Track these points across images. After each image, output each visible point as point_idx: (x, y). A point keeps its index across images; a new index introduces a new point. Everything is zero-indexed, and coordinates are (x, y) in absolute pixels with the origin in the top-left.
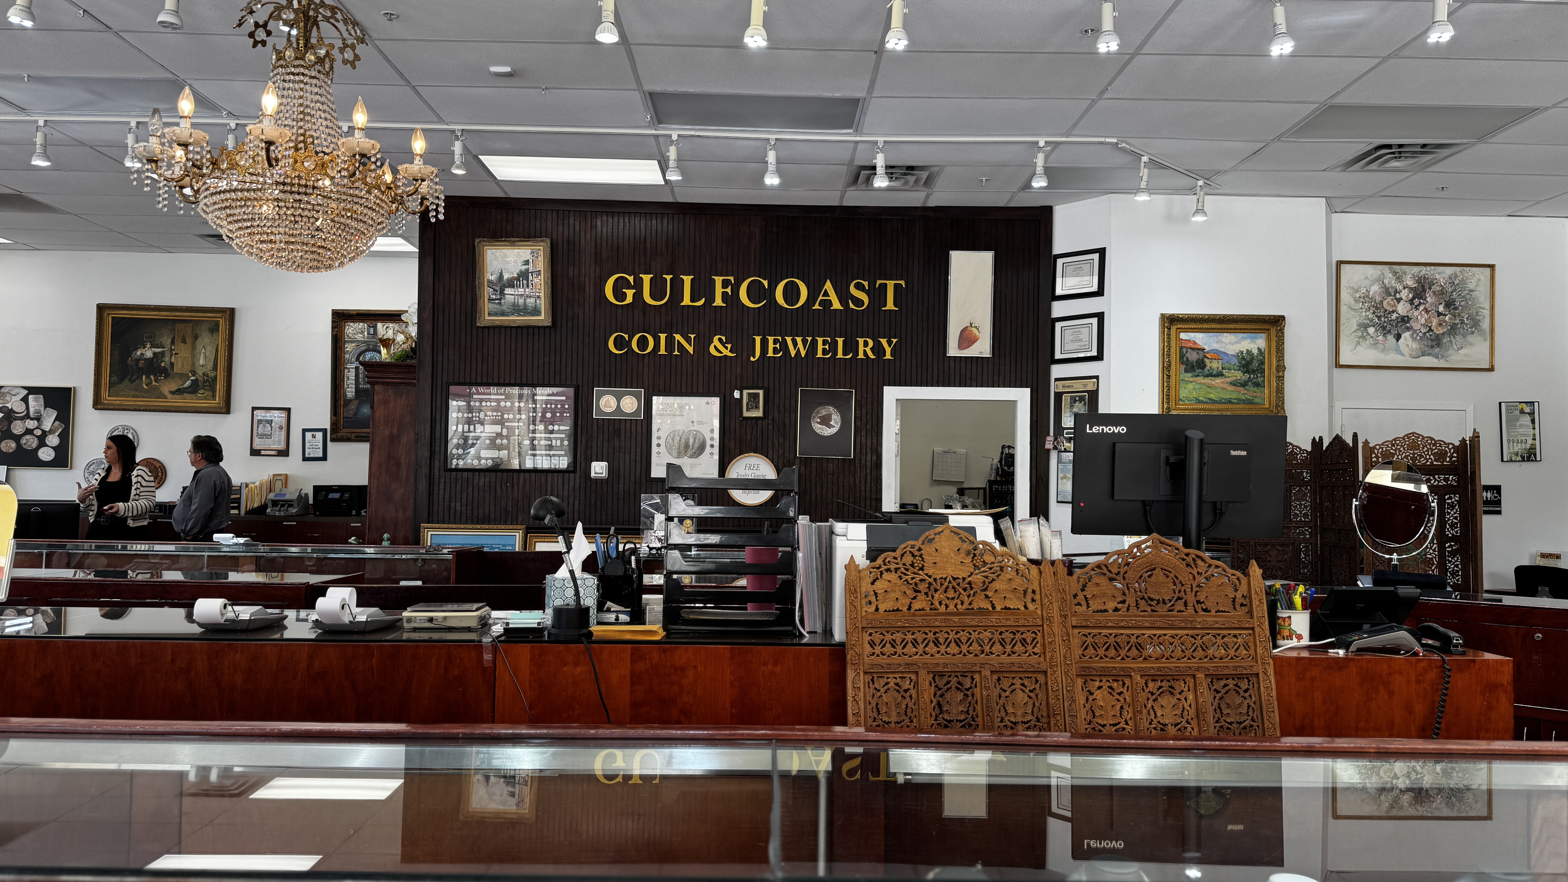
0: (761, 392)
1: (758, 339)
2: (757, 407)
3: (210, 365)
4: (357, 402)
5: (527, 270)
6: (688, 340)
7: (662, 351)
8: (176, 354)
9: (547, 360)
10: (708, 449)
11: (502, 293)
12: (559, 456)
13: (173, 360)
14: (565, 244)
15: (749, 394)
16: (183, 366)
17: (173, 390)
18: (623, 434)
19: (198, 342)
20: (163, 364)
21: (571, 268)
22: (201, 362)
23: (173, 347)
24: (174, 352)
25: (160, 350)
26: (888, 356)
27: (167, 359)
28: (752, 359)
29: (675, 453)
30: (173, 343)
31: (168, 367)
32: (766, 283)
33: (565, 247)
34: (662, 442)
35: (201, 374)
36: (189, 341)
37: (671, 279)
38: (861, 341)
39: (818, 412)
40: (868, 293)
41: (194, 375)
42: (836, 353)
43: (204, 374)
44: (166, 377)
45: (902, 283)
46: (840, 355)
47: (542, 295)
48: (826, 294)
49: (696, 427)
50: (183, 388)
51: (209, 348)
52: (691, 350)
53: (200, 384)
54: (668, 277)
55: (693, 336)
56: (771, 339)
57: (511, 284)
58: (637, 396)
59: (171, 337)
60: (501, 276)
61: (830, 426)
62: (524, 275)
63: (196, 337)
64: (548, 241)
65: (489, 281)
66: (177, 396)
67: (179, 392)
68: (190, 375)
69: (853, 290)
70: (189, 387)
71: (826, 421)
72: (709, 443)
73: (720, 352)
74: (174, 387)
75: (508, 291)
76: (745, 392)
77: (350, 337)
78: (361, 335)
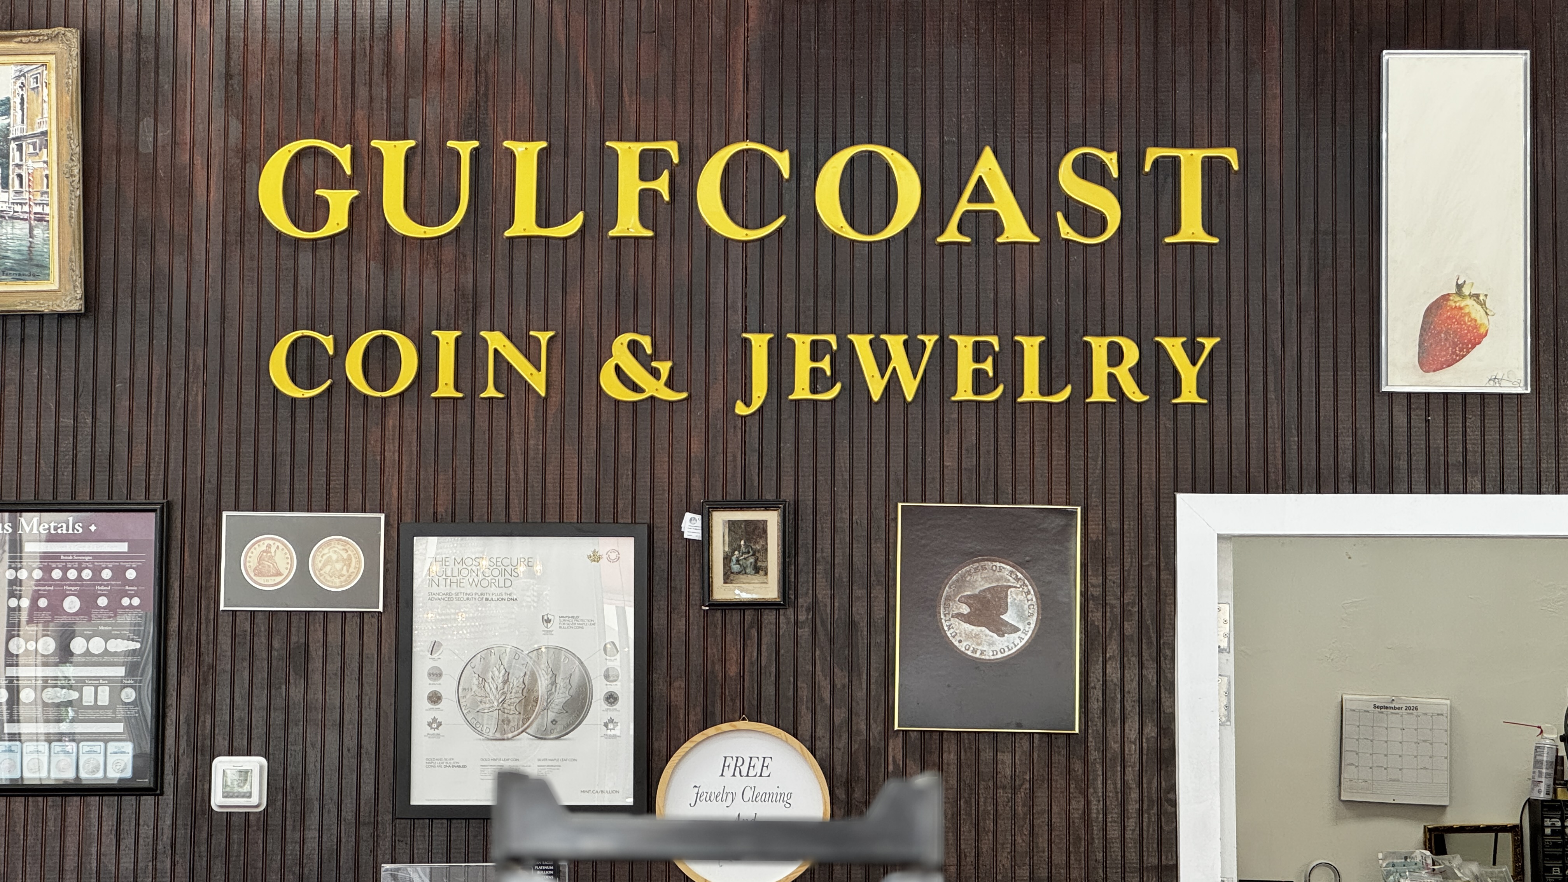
0: (772, 519)
1: (759, 343)
2: (759, 569)
6: (529, 350)
7: (446, 388)
9: (67, 421)
10: (598, 709)
12: (106, 738)
14: (128, 46)
15: (733, 526)
18: (316, 664)
21: (147, 123)
26: (1189, 394)
28: (741, 409)
29: (490, 725)
32: (782, 160)
33: (128, 56)
34: (447, 687)
37: (475, 154)
38: (1099, 346)
39: (961, 583)
40: (1118, 189)
42: (1016, 386)
45: (1231, 155)
46: (1031, 392)
47: (52, 211)
49: (558, 637)
52: (538, 381)
54: (465, 148)
55: (544, 337)
58: (363, 537)
61: (1001, 628)
64: (73, 36)
71: (988, 612)
72: (600, 689)
73: (636, 388)
76: (720, 518)
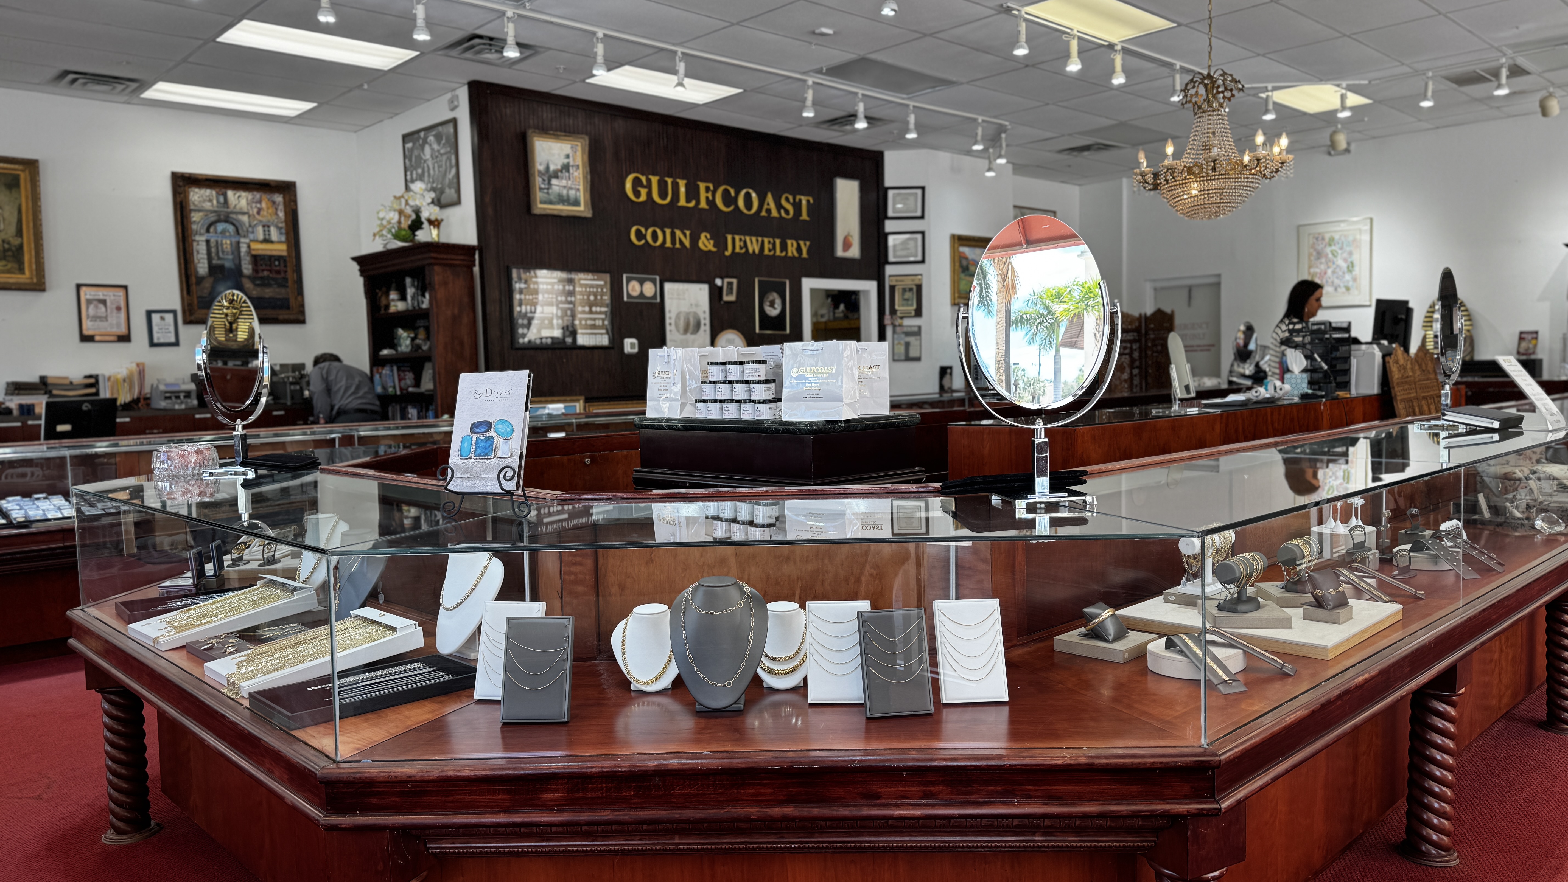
0: (735, 281)
2: (732, 293)
5: (568, 163)
6: (685, 235)
9: (586, 248)
10: (702, 328)
11: (549, 184)
12: (602, 334)
15: (727, 282)
18: (645, 315)
26: (805, 255)
28: (726, 253)
29: (682, 330)
32: (732, 191)
34: (673, 321)
37: (671, 182)
38: (789, 242)
40: (792, 205)
42: (776, 251)
45: (811, 199)
46: (778, 253)
47: (581, 188)
48: (768, 204)
49: (694, 309)
52: (687, 244)
55: (688, 232)
56: (737, 237)
57: (555, 174)
58: (654, 281)
60: (548, 168)
61: (775, 308)
62: (566, 168)
64: (587, 138)
65: (539, 172)
69: (783, 202)
71: (772, 304)
72: (703, 322)
73: (705, 246)
75: (554, 181)
76: (726, 280)
77: (195, 205)
78: (209, 204)
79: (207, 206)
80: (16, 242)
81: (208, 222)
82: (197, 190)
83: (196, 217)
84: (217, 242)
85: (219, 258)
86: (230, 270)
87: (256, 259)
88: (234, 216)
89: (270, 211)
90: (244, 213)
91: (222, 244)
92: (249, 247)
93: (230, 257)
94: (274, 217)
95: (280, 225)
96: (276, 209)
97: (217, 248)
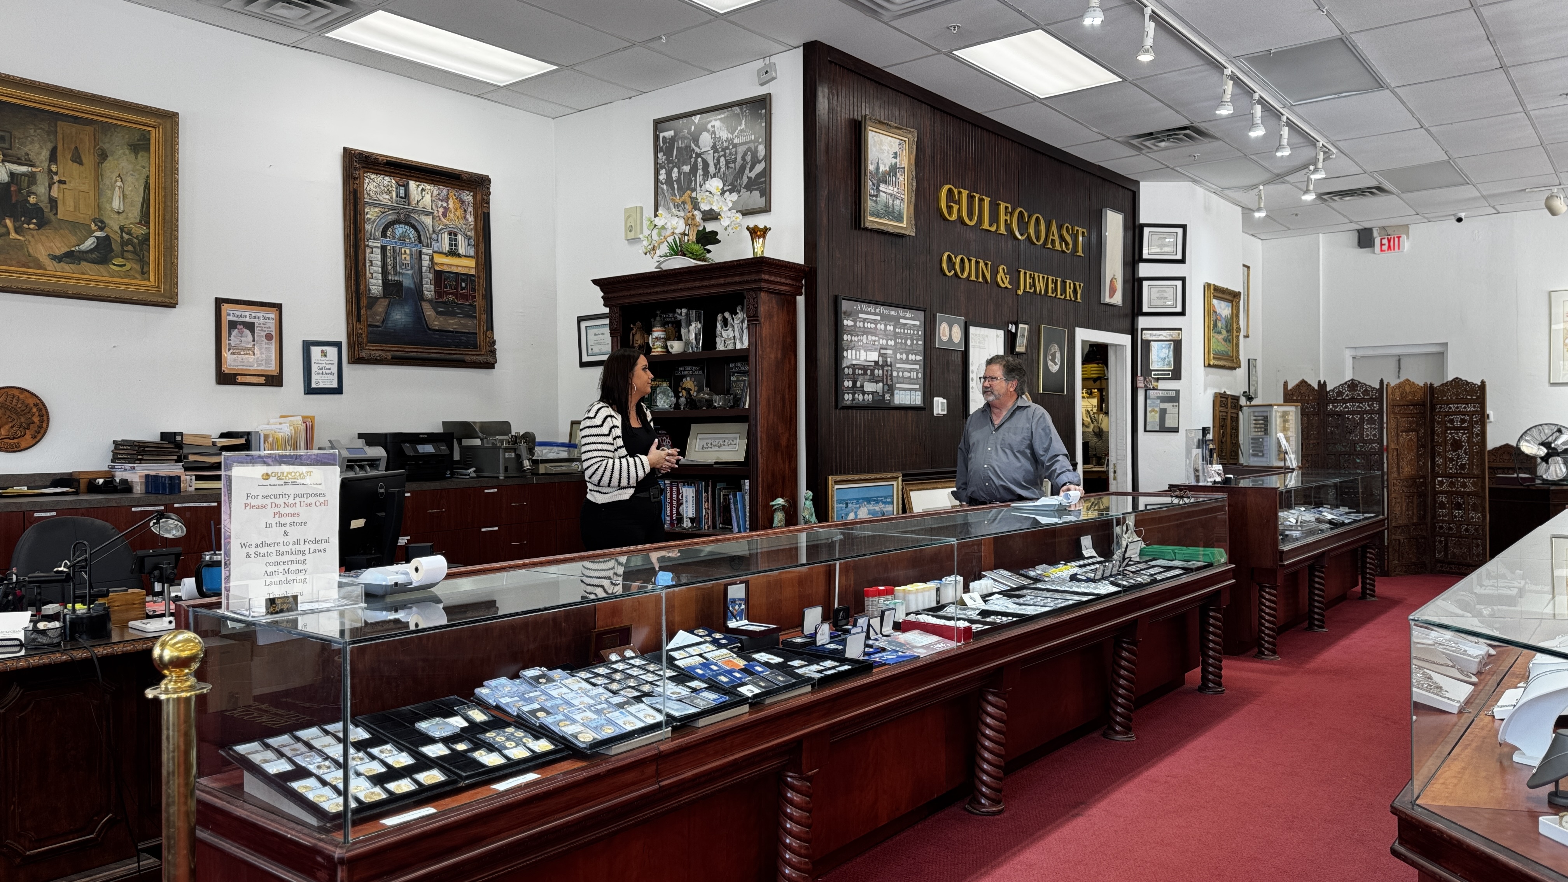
0: (1026, 327)
1: (1022, 273)
3: (135, 213)
4: (385, 302)
5: (896, 165)
6: (987, 267)
7: (973, 277)
8: (60, 182)
12: (916, 390)
13: (54, 193)
16: (76, 208)
17: (58, 253)
18: (950, 367)
19: (108, 165)
20: (32, 200)
22: (116, 204)
23: (54, 168)
24: (56, 178)
25: (23, 169)
26: (1080, 299)
27: (41, 188)
28: (1019, 293)
30: (53, 157)
31: (45, 206)
32: (1026, 216)
35: (117, 228)
36: (89, 159)
37: (978, 199)
38: (1068, 283)
39: (1050, 350)
40: (1071, 237)
41: (101, 229)
42: (1057, 293)
43: (122, 229)
44: (41, 225)
45: (1085, 232)
46: (1059, 295)
47: (905, 197)
50: (79, 252)
51: (130, 179)
52: (988, 277)
53: (116, 247)
54: (977, 196)
55: (989, 263)
56: (1029, 274)
59: (50, 146)
61: (1055, 364)
62: (893, 169)
63: (103, 156)
64: (916, 132)
66: (67, 267)
67: (71, 257)
68: (93, 225)
70: (91, 251)
71: (1053, 358)
73: (1004, 283)
74: (60, 249)
76: (1020, 326)
77: (371, 198)
78: (388, 197)
79: (385, 198)
80: (140, 231)
81: (385, 221)
82: (373, 176)
83: (371, 213)
84: (394, 251)
85: (396, 273)
86: (409, 289)
87: (440, 276)
88: (416, 216)
89: (458, 213)
90: (428, 214)
91: (400, 254)
92: (432, 260)
93: (410, 272)
94: (463, 222)
95: (469, 233)
96: (465, 211)
97: (395, 259)
